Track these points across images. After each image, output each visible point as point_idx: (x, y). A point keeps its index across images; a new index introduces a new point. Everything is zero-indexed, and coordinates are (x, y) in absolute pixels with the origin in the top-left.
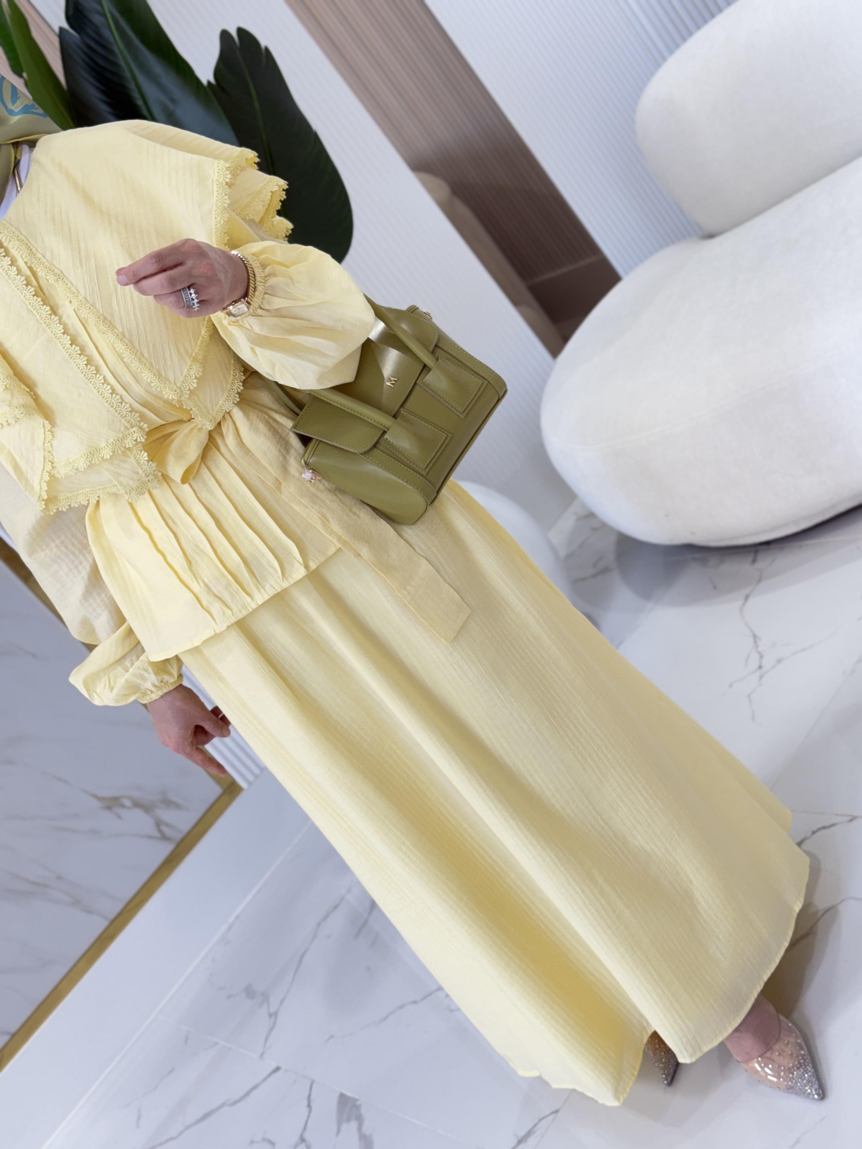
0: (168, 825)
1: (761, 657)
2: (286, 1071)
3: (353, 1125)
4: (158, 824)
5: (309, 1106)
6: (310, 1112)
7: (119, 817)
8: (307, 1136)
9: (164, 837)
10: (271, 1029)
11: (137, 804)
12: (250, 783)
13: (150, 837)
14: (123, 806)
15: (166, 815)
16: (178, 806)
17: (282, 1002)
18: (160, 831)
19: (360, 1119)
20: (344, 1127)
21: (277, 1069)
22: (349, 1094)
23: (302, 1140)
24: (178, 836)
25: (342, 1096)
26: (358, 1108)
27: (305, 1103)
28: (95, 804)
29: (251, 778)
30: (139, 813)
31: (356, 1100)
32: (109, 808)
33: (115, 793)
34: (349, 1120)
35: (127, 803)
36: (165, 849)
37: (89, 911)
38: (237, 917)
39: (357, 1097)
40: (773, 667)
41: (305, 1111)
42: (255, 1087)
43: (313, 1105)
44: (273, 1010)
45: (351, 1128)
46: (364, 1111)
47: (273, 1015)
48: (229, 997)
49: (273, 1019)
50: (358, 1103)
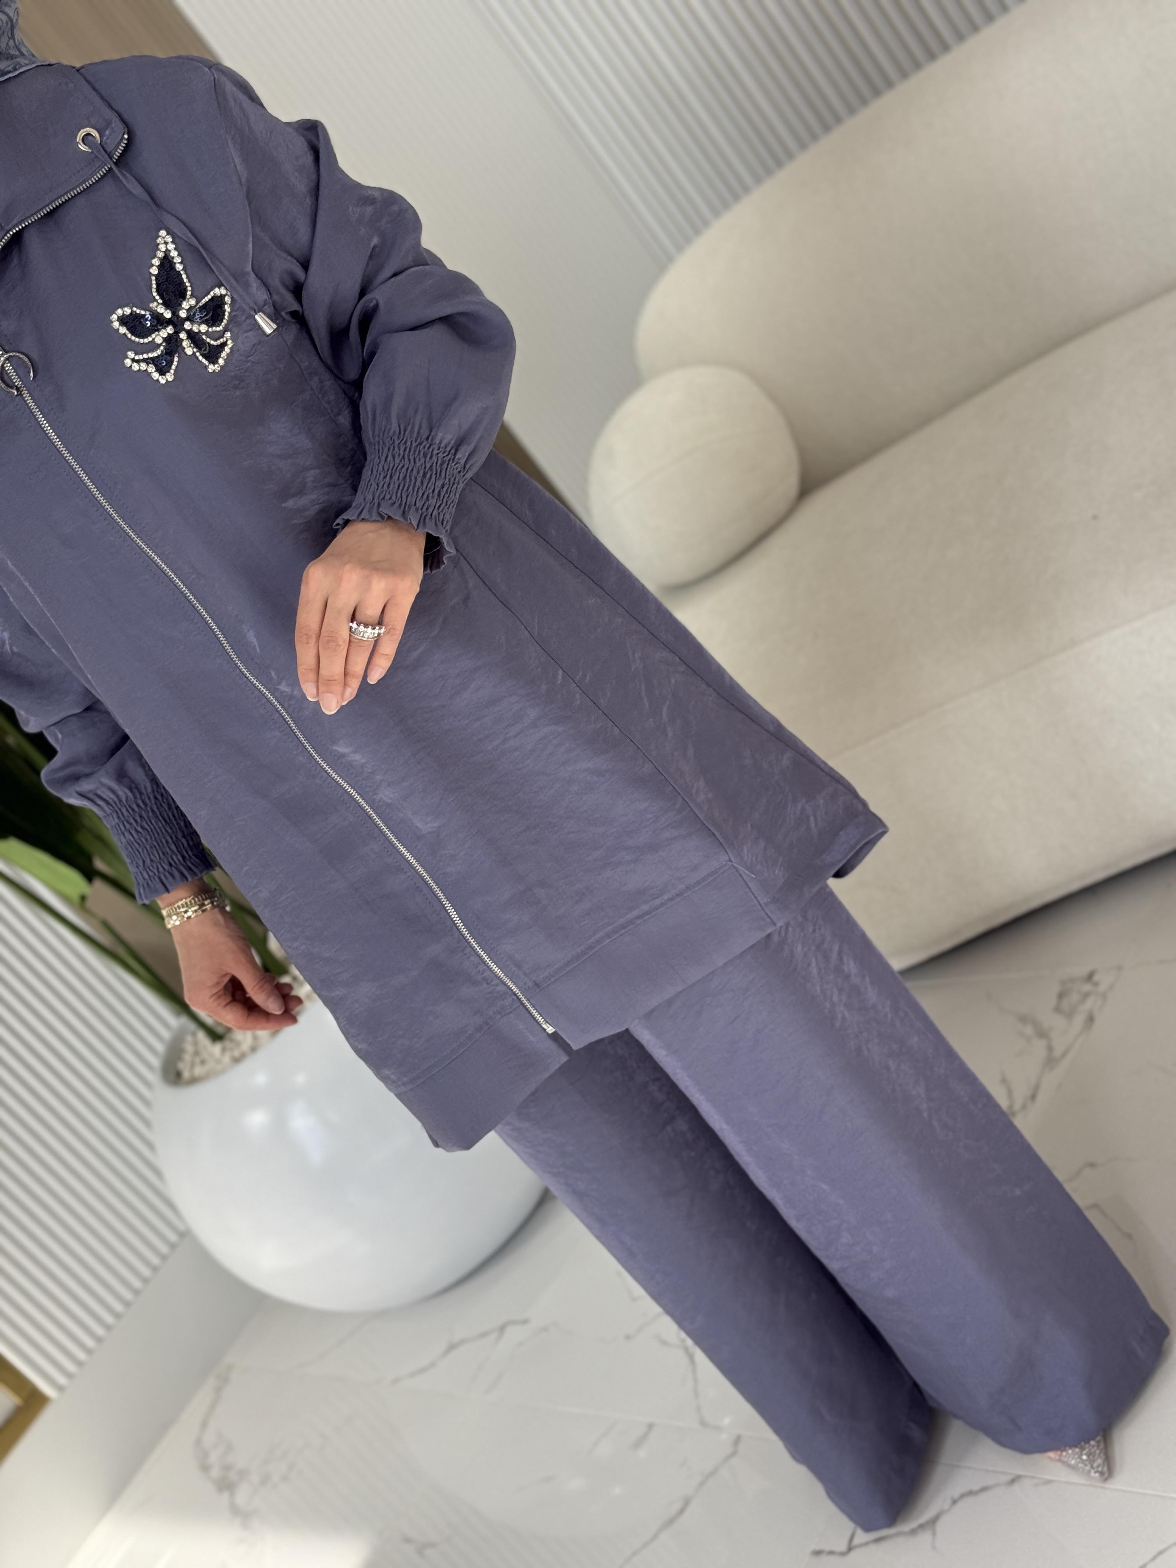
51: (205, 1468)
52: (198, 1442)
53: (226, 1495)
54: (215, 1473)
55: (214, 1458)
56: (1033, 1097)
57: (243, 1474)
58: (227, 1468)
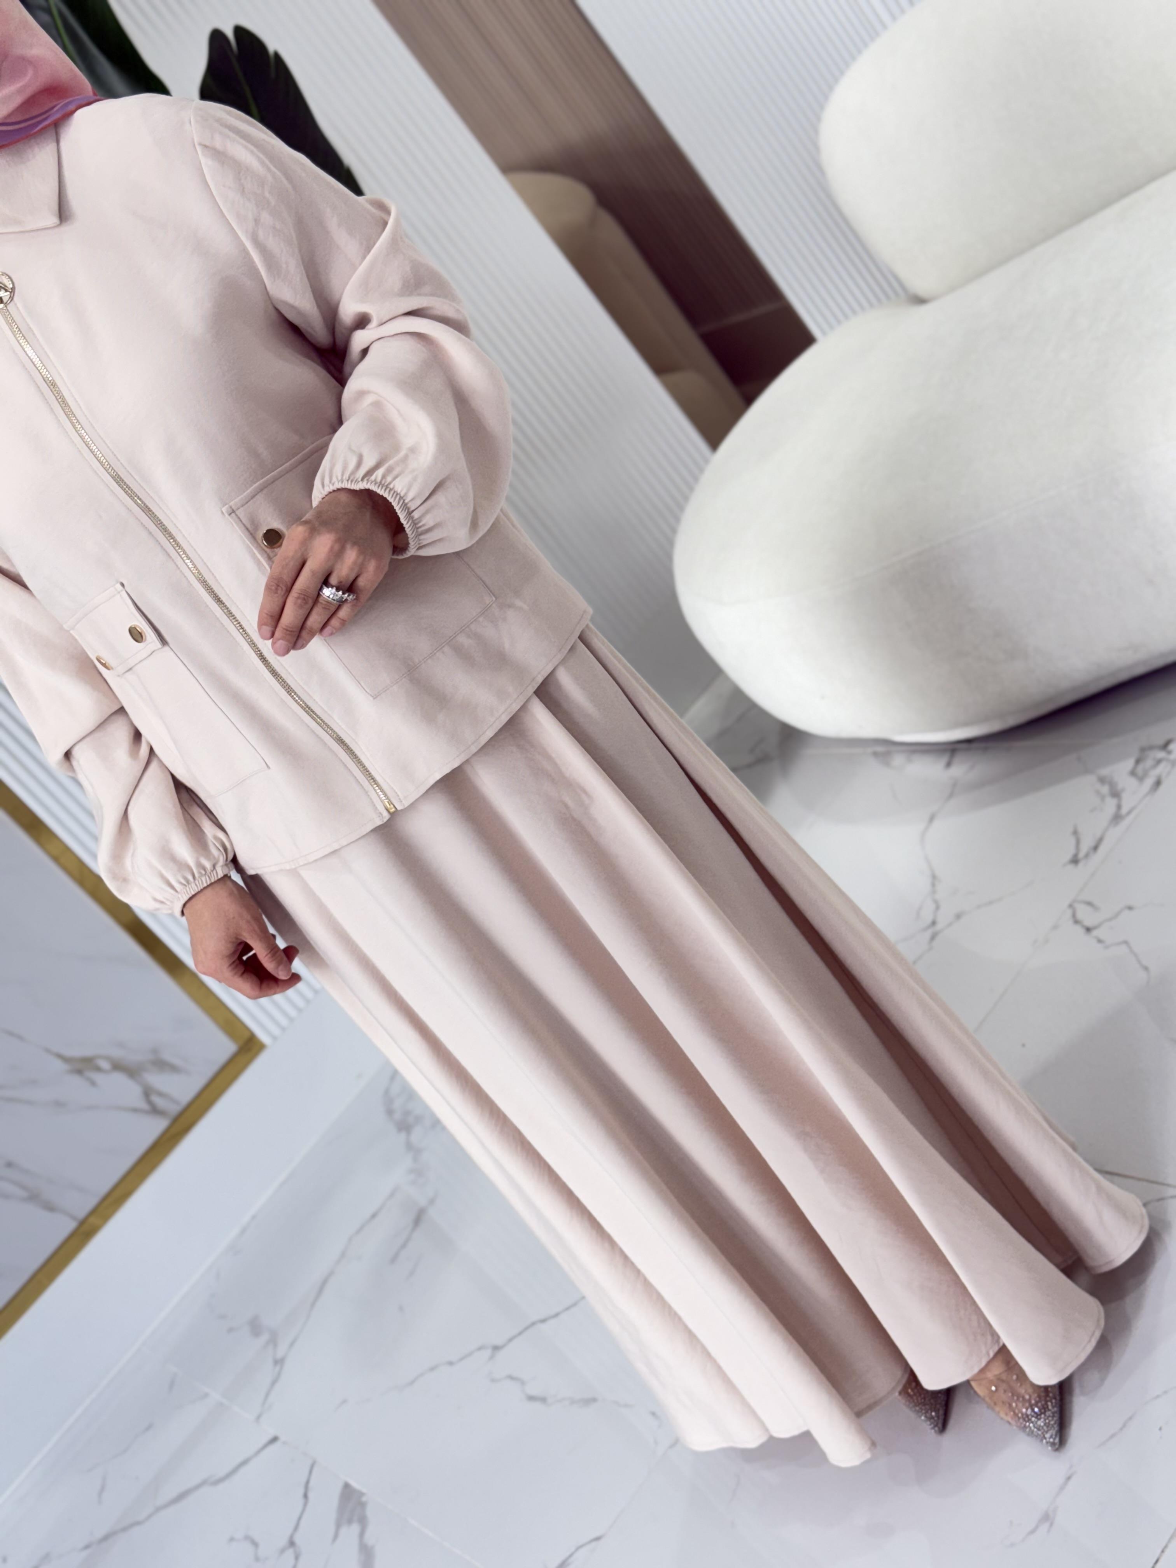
0: (160, 1094)
1: (938, 908)
2: (285, 1443)
3: (355, 1528)
4: (148, 1092)
5: (306, 1496)
6: (305, 1504)
7: (93, 1083)
8: (297, 1539)
9: (155, 1111)
10: (274, 1382)
11: (118, 1066)
12: (275, 1038)
13: (135, 1110)
14: (98, 1069)
15: (158, 1080)
17: (292, 1344)
18: (150, 1102)
19: (363, 1522)
20: (344, 1530)
21: (274, 1439)
22: (354, 1484)
23: (292, 1543)
24: (175, 1109)
25: (347, 1486)
26: (363, 1505)
27: (301, 1491)
29: (276, 1031)
30: (119, 1078)
31: (362, 1494)
32: (79, 1072)
33: (87, 1052)
34: (350, 1522)
35: (105, 1065)
36: (156, 1127)
37: (50, 1207)
38: (254, 1217)
39: (364, 1490)
40: (950, 925)
41: (301, 1501)
42: (244, 1463)
43: (311, 1495)
44: (280, 1354)
45: (351, 1532)
46: (370, 1512)
47: (279, 1362)
48: (231, 1330)
49: (278, 1368)
50: (364, 1499)
51: (390, 1112)
53: (403, 1136)
54: (398, 1116)
55: (397, 1105)
56: (1096, 848)
57: (419, 1119)
58: (407, 1113)
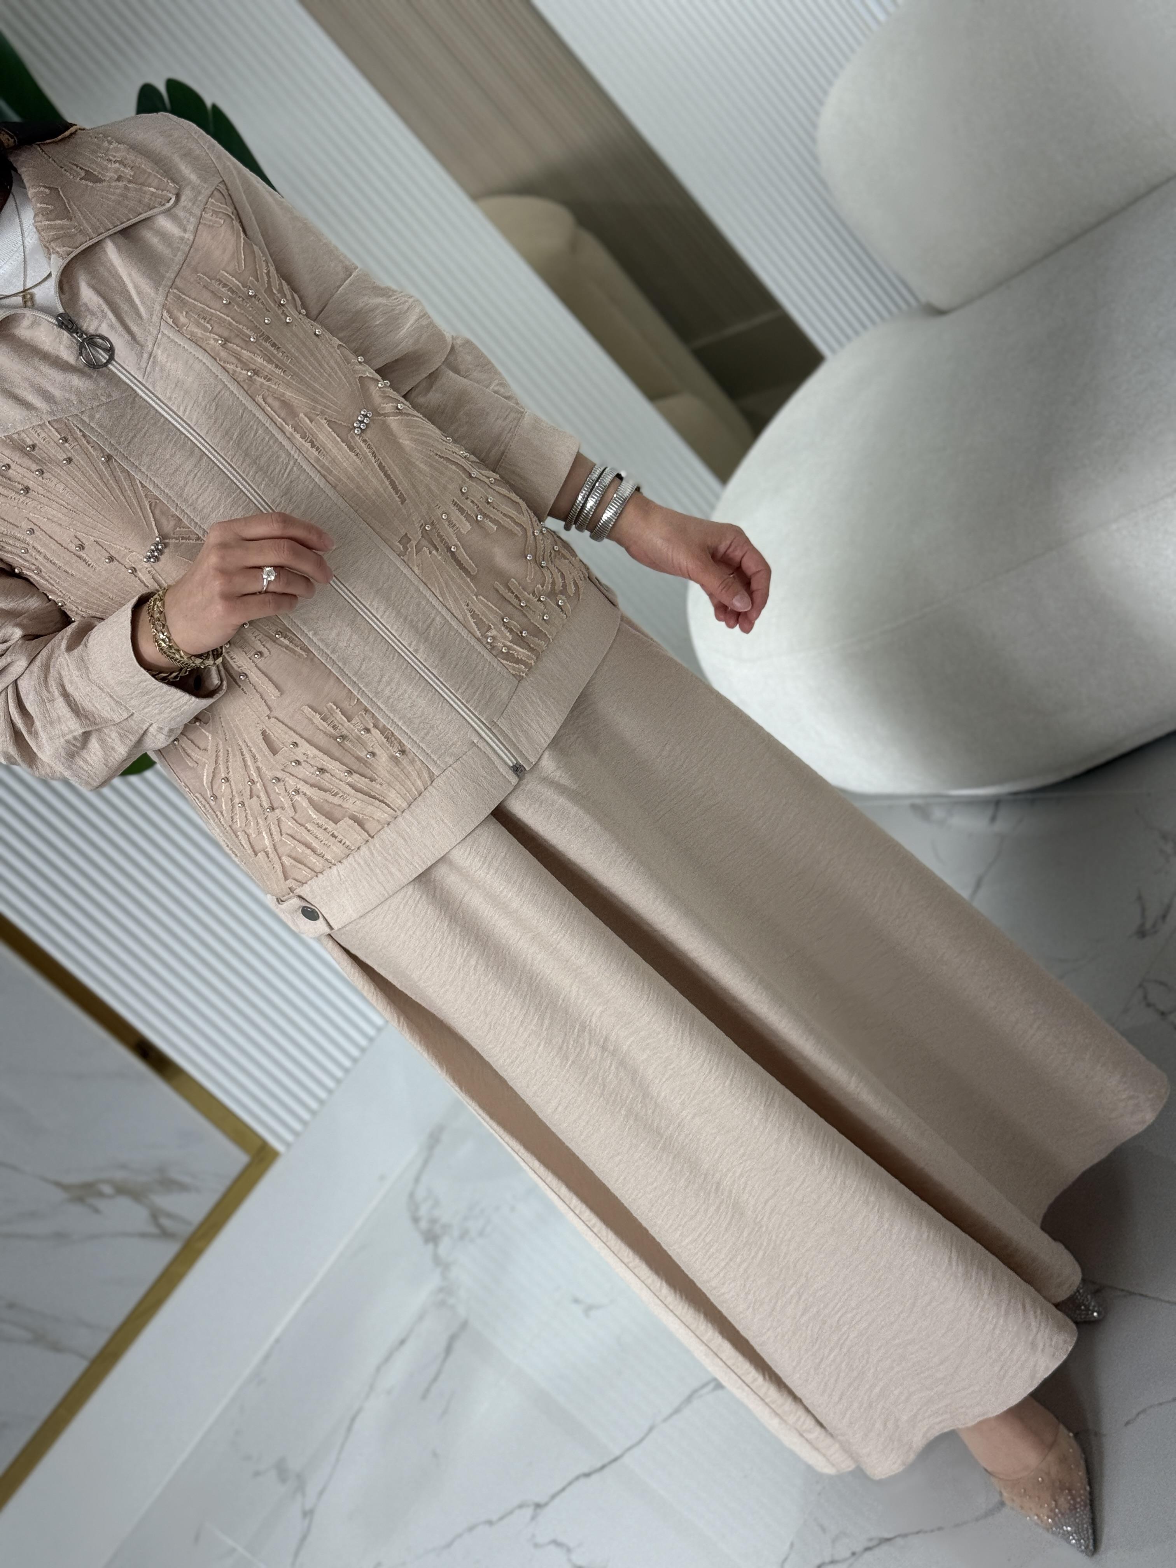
0: (170, 1216)
4: (155, 1215)
7: (96, 1211)
9: (165, 1234)
10: (304, 1537)
11: (122, 1190)
12: (289, 1145)
14: (101, 1195)
15: (166, 1201)
16: (183, 1188)
17: (321, 1493)
18: (158, 1225)
24: (186, 1231)
28: (59, 1195)
29: (289, 1137)
30: (125, 1203)
32: (80, 1200)
33: (87, 1177)
36: (168, 1251)
37: (56, 1347)
44: (309, 1504)
47: (308, 1514)
49: (307, 1521)
51: (416, 1220)
52: (412, 1195)
53: (431, 1246)
54: (424, 1225)
55: (423, 1211)
56: (1164, 917)
57: (446, 1227)
58: (433, 1221)
